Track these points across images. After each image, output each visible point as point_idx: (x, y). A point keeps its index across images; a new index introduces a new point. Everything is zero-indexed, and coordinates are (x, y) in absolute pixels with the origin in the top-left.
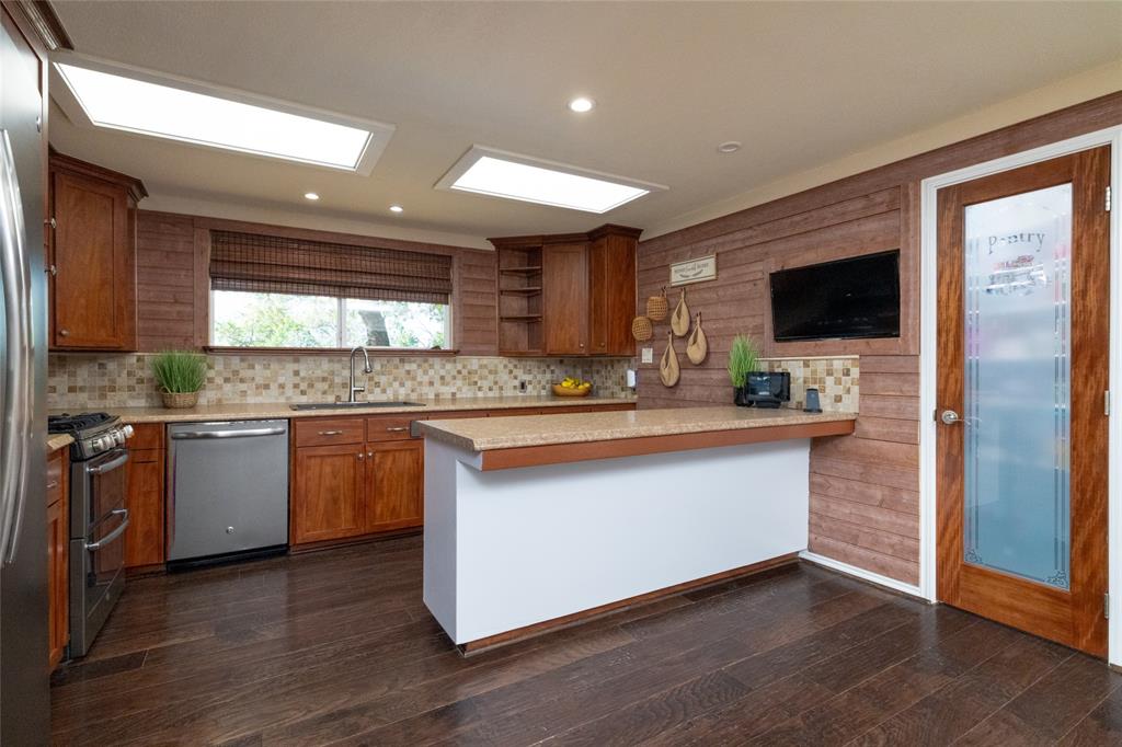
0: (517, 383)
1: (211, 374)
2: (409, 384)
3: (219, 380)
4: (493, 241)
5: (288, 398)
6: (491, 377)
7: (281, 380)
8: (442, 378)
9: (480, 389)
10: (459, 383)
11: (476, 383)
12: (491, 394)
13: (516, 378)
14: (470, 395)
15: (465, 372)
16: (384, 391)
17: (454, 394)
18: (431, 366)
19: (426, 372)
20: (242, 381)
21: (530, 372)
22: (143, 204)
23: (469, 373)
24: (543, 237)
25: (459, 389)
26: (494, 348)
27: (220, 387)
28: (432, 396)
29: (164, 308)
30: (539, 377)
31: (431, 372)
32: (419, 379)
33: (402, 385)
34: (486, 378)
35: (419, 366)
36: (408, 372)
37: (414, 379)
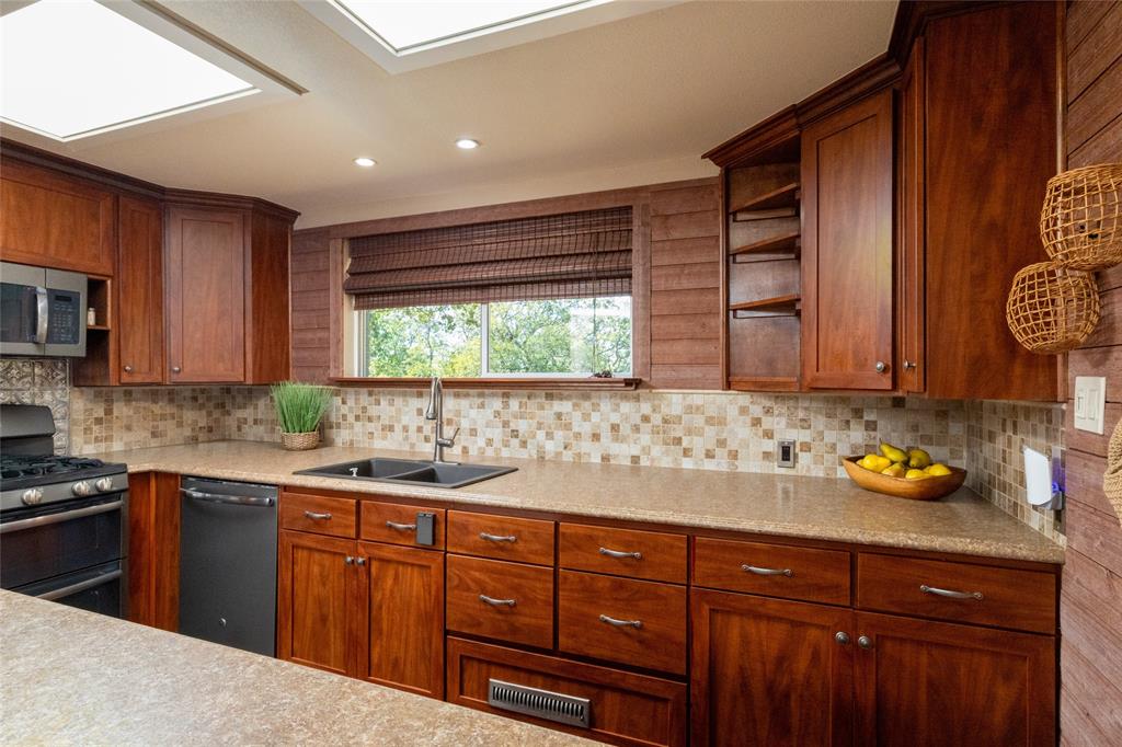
0: (772, 446)
1: (344, 410)
2: (559, 435)
3: (351, 418)
4: (713, 156)
5: (412, 446)
6: (710, 431)
7: (405, 420)
8: (615, 428)
9: (686, 452)
10: (645, 439)
11: (678, 441)
12: (709, 465)
13: (769, 435)
14: (666, 462)
15: (656, 419)
16: (524, 444)
17: (635, 459)
18: (596, 407)
19: (586, 417)
20: (370, 419)
21: (805, 424)
22: (298, 225)
23: (665, 421)
24: (795, 111)
25: (646, 450)
26: (718, 373)
27: (352, 427)
28: (596, 459)
29: (310, 335)
30: (831, 436)
31: (595, 417)
32: (576, 429)
33: (549, 436)
34: (700, 432)
35: (575, 405)
36: (559, 416)
37: (568, 427)
